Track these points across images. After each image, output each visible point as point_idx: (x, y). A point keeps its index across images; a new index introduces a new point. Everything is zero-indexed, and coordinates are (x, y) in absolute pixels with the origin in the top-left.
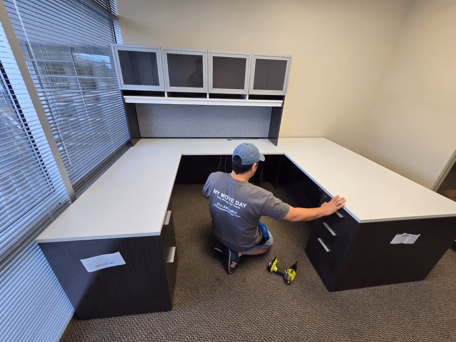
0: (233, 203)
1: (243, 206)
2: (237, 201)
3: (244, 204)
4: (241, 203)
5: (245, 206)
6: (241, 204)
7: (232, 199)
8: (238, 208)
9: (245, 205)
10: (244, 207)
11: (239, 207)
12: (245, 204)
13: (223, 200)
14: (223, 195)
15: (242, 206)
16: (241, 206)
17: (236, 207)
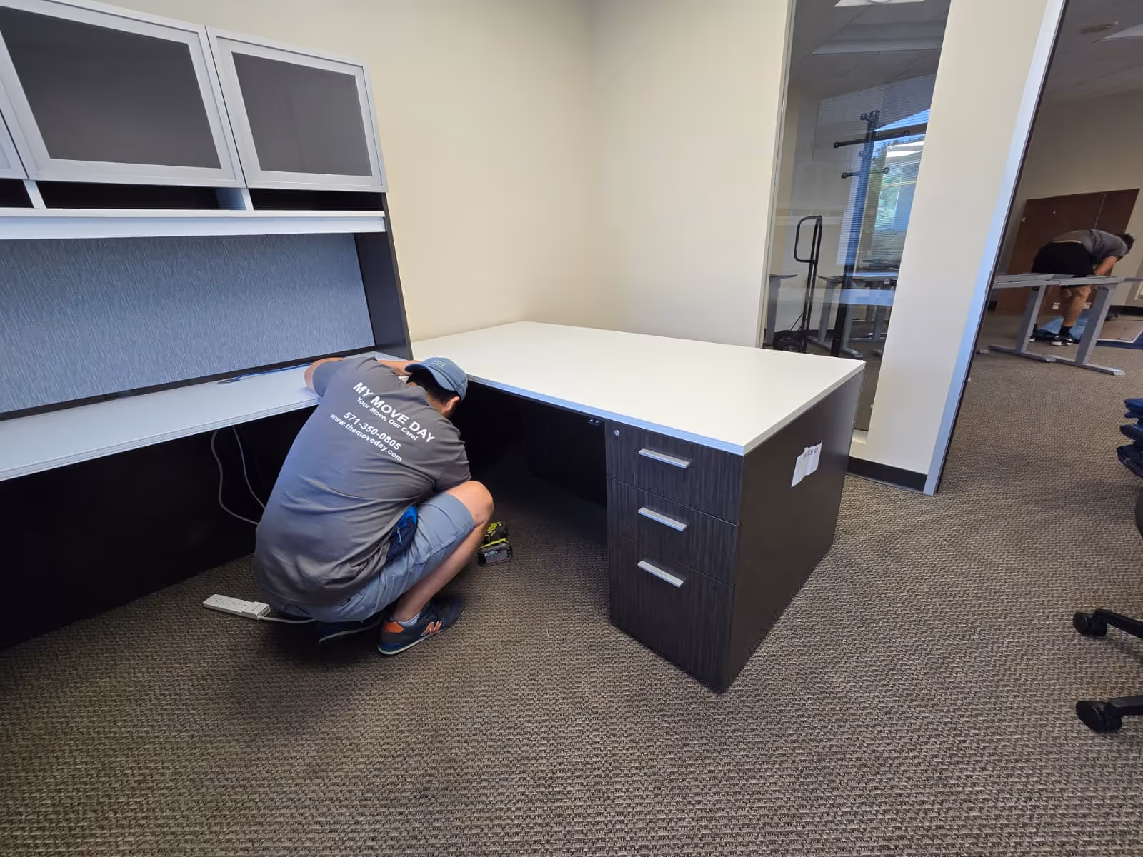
0: (403, 422)
1: (427, 437)
2: (415, 423)
3: (430, 434)
4: (425, 431)
5: (431, 441)
6: (423, 433)
7: (403, 415)
8: (413, 437)
9: (430, 438)
10: (428, 441)
11: (416, 435)
12: (431, 436)
13: (373, 410)
14: (380, 401)
15: (424, 437)
16: (420, 436)
17: (408, 433)
